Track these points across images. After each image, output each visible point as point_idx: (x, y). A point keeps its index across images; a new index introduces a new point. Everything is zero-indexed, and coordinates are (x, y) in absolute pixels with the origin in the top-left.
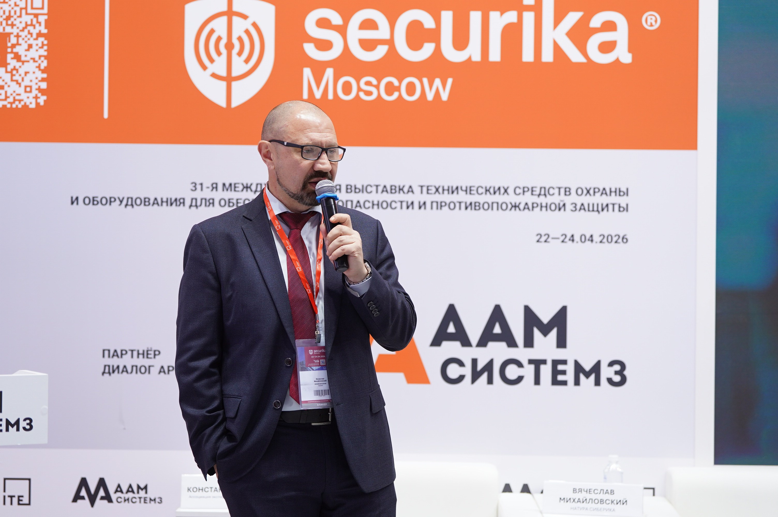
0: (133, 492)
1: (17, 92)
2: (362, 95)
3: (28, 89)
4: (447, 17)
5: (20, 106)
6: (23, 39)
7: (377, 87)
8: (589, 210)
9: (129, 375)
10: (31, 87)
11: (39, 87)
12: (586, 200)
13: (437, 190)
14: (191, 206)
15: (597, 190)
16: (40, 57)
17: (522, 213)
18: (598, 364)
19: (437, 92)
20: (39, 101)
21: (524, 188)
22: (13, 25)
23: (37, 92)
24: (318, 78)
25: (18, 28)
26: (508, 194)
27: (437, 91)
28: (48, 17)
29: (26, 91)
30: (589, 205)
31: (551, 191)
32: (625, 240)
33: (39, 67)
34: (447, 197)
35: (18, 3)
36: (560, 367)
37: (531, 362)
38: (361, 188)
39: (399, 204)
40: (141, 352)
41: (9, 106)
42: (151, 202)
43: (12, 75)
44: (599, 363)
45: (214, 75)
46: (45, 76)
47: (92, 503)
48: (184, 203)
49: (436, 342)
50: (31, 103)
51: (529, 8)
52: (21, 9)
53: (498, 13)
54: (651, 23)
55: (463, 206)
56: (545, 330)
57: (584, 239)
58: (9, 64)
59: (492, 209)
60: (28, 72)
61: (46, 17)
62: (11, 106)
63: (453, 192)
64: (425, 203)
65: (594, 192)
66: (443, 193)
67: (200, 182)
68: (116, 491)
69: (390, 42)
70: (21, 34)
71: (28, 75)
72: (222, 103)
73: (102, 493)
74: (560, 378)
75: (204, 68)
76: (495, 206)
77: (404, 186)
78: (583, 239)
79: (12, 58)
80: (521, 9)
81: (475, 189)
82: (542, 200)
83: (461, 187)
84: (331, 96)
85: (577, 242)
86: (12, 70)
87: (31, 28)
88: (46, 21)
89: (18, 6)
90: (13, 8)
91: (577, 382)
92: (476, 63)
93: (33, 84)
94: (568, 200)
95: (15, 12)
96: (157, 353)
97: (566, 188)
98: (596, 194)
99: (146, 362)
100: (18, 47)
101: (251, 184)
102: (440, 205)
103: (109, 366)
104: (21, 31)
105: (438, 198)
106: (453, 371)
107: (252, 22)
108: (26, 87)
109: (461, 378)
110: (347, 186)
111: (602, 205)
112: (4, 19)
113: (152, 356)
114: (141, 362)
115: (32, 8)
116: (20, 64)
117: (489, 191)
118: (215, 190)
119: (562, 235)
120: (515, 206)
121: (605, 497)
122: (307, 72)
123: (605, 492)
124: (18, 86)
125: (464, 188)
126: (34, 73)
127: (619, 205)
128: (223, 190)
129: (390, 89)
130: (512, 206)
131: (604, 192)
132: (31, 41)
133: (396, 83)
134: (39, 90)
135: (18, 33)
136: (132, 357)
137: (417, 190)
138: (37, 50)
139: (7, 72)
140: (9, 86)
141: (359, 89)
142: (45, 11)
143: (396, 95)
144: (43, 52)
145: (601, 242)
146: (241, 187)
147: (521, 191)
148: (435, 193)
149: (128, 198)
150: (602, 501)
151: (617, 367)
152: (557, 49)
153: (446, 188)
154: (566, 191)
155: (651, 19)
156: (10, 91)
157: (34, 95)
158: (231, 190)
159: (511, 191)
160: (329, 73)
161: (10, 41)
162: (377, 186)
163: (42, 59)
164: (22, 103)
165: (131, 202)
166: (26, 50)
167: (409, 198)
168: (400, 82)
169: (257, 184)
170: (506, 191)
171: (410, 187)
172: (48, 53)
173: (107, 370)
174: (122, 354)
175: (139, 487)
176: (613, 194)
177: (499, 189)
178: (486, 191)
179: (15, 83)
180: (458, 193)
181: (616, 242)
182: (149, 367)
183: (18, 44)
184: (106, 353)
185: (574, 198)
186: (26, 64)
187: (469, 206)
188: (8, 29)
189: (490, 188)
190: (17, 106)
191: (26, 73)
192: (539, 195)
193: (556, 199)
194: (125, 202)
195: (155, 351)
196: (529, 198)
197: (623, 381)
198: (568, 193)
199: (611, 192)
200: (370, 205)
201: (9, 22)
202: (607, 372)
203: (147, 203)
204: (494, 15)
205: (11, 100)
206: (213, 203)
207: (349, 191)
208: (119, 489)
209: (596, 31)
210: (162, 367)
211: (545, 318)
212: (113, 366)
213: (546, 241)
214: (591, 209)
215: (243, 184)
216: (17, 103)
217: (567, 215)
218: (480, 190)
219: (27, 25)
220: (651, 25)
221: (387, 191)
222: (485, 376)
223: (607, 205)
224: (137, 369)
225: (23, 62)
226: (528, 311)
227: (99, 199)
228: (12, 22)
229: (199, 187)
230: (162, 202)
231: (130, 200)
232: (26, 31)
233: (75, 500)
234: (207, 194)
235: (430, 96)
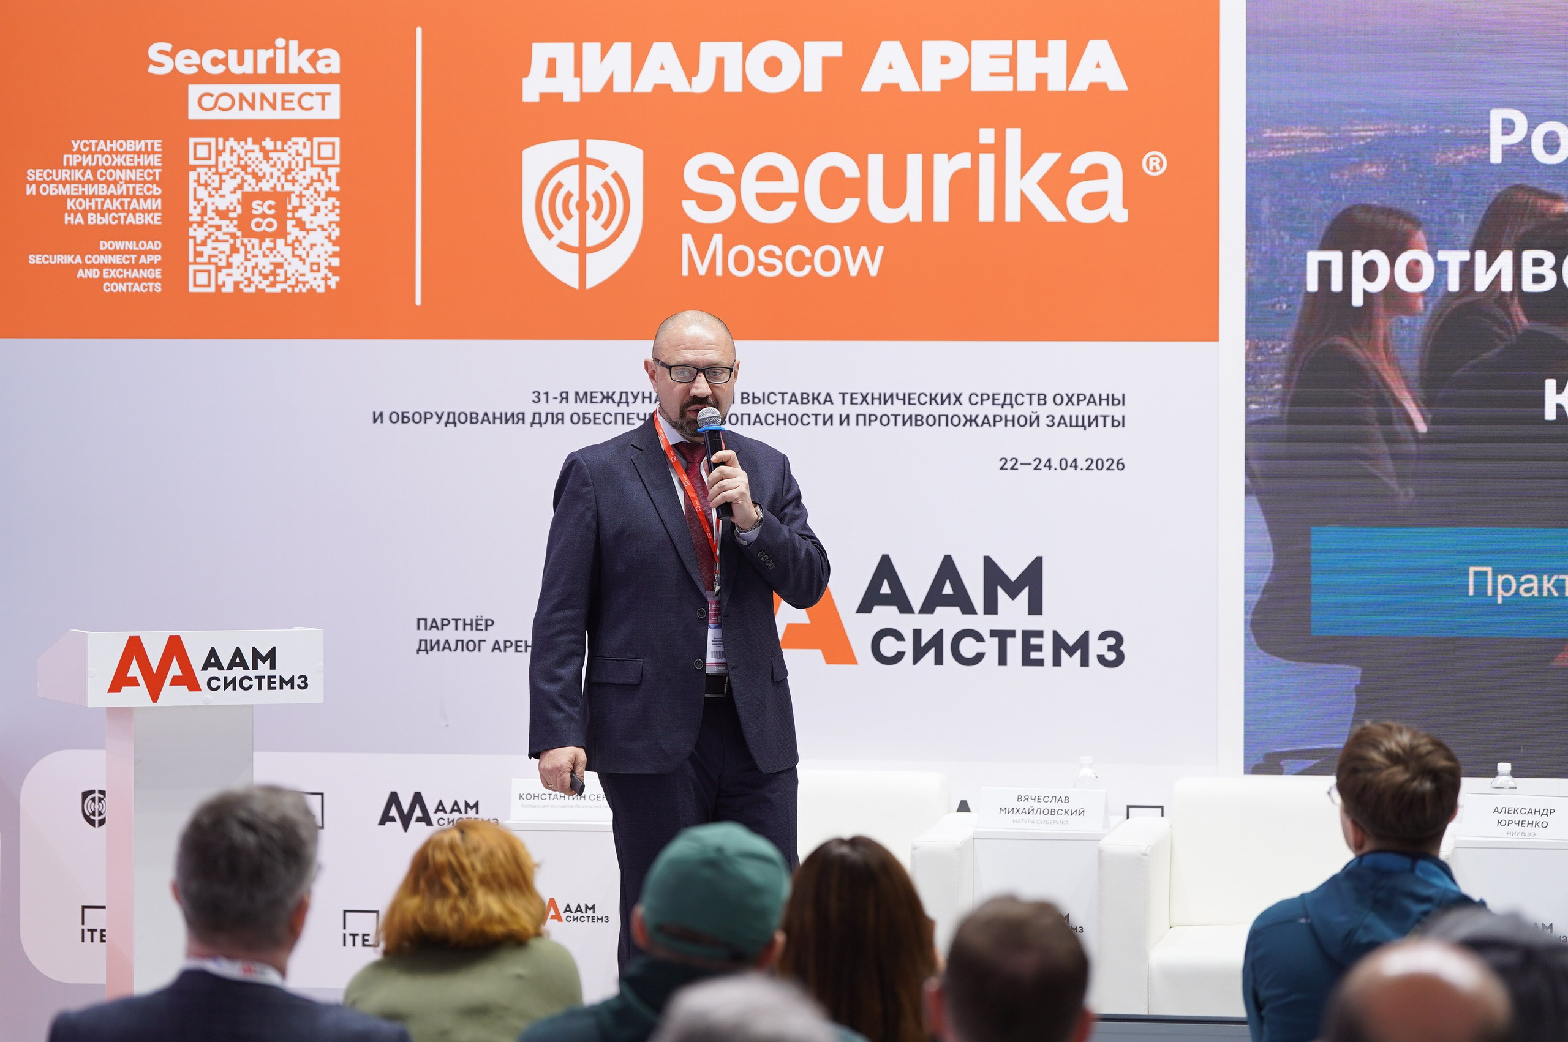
0: (459, 811)
1: (301, 271)
2: (761, 269)
3: (315, 267)
4: (876, 162)
5: (304, 290)
6: (308, 200)
7: (782, 259)
8: (1071, 426)
9: (453, 653)
10: (318, 264)
11: (330, 264)
12: (1068, 411)
13: (864, 399)
14: (533, 423)
15: (1082, 397)
16: (330, 223)
17: (979, 428)
18: (1085, 636)
19: (864, 266)
20: (329, 282)
21: (982, 395)
22: (294, 181)
23: (326, 271)
24: (702, 248)
25: (301, 185)
26: (961, 404)
27: (864, 261)
28: (341, 170)
29: (312, 271)
30: (1071, 417)
31: (1020, 399)
32: (1121, 466)
33: (329, 237)
34: (878, 409)
35: (300, 152)
36: (1034, 641)
37: (993, 633)
38: (761, 397)
39: (812, 419)
40: (468, 622)
41: (290, 290)
42: (480, 418)
43: (294, 249)
44: (1086, 634)
45: (562, 246)
46: (337, 249)
47: (406, 827)
48: (523, 419)
49: (865, 607)
50: (319, 286)
51: (987, 149)
52: (305, 159)
53: (945, 156)
54: (1155, 167)
55: (900, 419)
56: (1013, 591)
57: (1064, 464)
58: (290, 234)
59: (939, 425)
60: (315, 245)
61: (338, 170)
62: (293, 290)
63: (885, 402)
64: (848, 417)
65: (1079, 400)
66: (873, 403)
67: (545, 391)
68: (437, 811)
69: (799, 197)
70: (304, 192)
71: (314, 248)
72: (574, 283)
73: (418, 813)
74: (1034, 655)
75: (549, 235)
76: (943, 419)
77: (819, 394)
78: (1064, 467)
79: (293, 226)
80: (977, 149)
81: (916, 397)
82: (1008, 411)
83: (897, 395)
84: (719, 272)
85: (1055, 469)
86: (294, 242)
87: (317, 185)
88: (338, 174)
89: (301, 155)
90: (294, 159)
91: (1057, 662)
92: (916, 224)
93: (321, 260)
94: (1043, 412)
95: (297, 163)
96: (489, 623)
97: (1039, 395)
98: (1081, 403)
99: (476, 636)
100: (300, 210)
101: (614, 393)
102: (869, 420)
103: (426, 641)
104: (305, 189)
105: (866, 409)
106: (888, 646)
107: (612, 172)
108: (312, 264)
109: (900, 656)
110: (742, 394)
111: (1089, 417)
112: (282, 174)
113: (483, 627)
114: (468, 635)
115: (320, 158)
116: (304, 233)
117: (935, 399)
118: (564, 400)
119: (1035, 460)
120: (971, 421)
121: (1056, 806)
122: (687, 240)
123: (1057, 800)
124: (301, 262)
125: (901, 396)
126: (322, 245)
127: (1113, 417)
128: (576, 402)
129: (800, 261)
130: (967, 421)
131: (1092, 400)
132: (319, 203)
133: (807, 253)
134: (330, 268)
135: (301, 192)
136: (457, 629)
137: (837, 399)
138: (326, 215)
139: (287, 244)
140: (290, 264)
141: (758, 262)
142: (337, 161)
143: (808, 269)
144: (334, 217)
145: (1088, 469)
146: (600, 397)
147: (979, 399)
148: (861, 404)
149: (449, 413)
150: (1053, 812)
151: (1111, 641)
152: (1026, 204)
153: (876, 396)
154: (1039, 400)
155: (1155, 161)
156: (291, 270)
157: (323, 276)
158: (587, 402)
159: (964, 399)
160: (717, 240)
161: (290, 204)
162: (783, 394)
163: (334, 226)
164: (308, 286)
165: (453, 419)
166: (312, 215)
167: (826, 409)
168: (813, 252)
169: (621, 393)
170: (958, 399)
171: (828, 395)
172: (341, 219)
173: (423, 647)
174: (443, 625)
175: (467, 805)
176: (1104, 403)
177: (949, 396)
178: (931, 399)
179: (297, 259)
180: (892, 404)
181: (1108, 469)
182: (480, 641)
183: (302, 207)
184: (422, 623)
185: (1050, 408)
186: (311, 233)
187: (908, 420)
188: (288, 187)
189: (937, 395)
190: (300, 290)
191: (312, 246)
192: (1003, 405)
193: (1026, 410)
194: (444, 419)
195: (487, 620)
196: (989, 409)
197: (1120, 660)
198: (1042, 402)
199: (1101, 400)
200: (774, 420)
201: (290, 177)
202: (1097, 647)
203: (474, 420)
204: (940, 159)
205: (292, 282)
206: (563, 419)
207: (745, 401)
208: (440, 808)
209: (1079, 178)
210: (497, 642)
211: (1013, 575)
212: (431, 641)
213: (1012, 468)
214: (1074, 423)
215: (602, 393)
216: (300, 286)
217: (1041, 431)
218: (923, 399)
219: (313, 181)
220: (1155, 170)
221: (796, 401)
222: (931, 653)
223: (1096, 418)
224: (463, 645)
225: (308, 231)
226: (988, 562)
227: (410, 416)
228: (294, 177)
229: (543, 397)
230: (494, 418)
231: (451, 416)
232: (312, 188)
233: (382, 822)
234: (555, 407)
235: (854, 271)
